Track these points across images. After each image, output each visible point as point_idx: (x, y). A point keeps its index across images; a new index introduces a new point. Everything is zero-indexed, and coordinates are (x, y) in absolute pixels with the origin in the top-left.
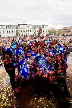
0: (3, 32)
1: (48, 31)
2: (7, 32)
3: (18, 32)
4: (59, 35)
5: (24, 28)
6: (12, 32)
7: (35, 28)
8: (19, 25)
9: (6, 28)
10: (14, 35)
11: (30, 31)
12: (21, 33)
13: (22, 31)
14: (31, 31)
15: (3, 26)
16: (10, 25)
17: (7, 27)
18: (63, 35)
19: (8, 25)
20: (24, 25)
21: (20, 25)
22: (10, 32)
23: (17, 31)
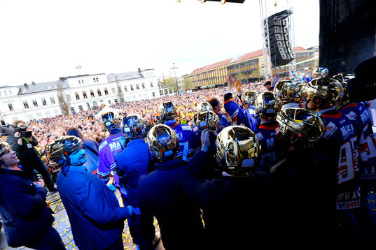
0: (11, 108)
1: (155, 84)
2: (26, 105)
3: (66, 100)
4: (188, 92)
5: (82, 85)
6: (45, 103)
7: (117, 81)
8: (63, 79)
9: (20, 93)
10: (54, 110)
11: (103, 93)
12: (75, 104)
13: (78, 97)
14: (106, 92)
15: (7, 90)
16: (33, 83)
17: (23, 90)
18: (199, 88)
19: (25, 85)
20: (80, 79)
21: (69, 80)
22: (35, 104)
23: (61, 99)
